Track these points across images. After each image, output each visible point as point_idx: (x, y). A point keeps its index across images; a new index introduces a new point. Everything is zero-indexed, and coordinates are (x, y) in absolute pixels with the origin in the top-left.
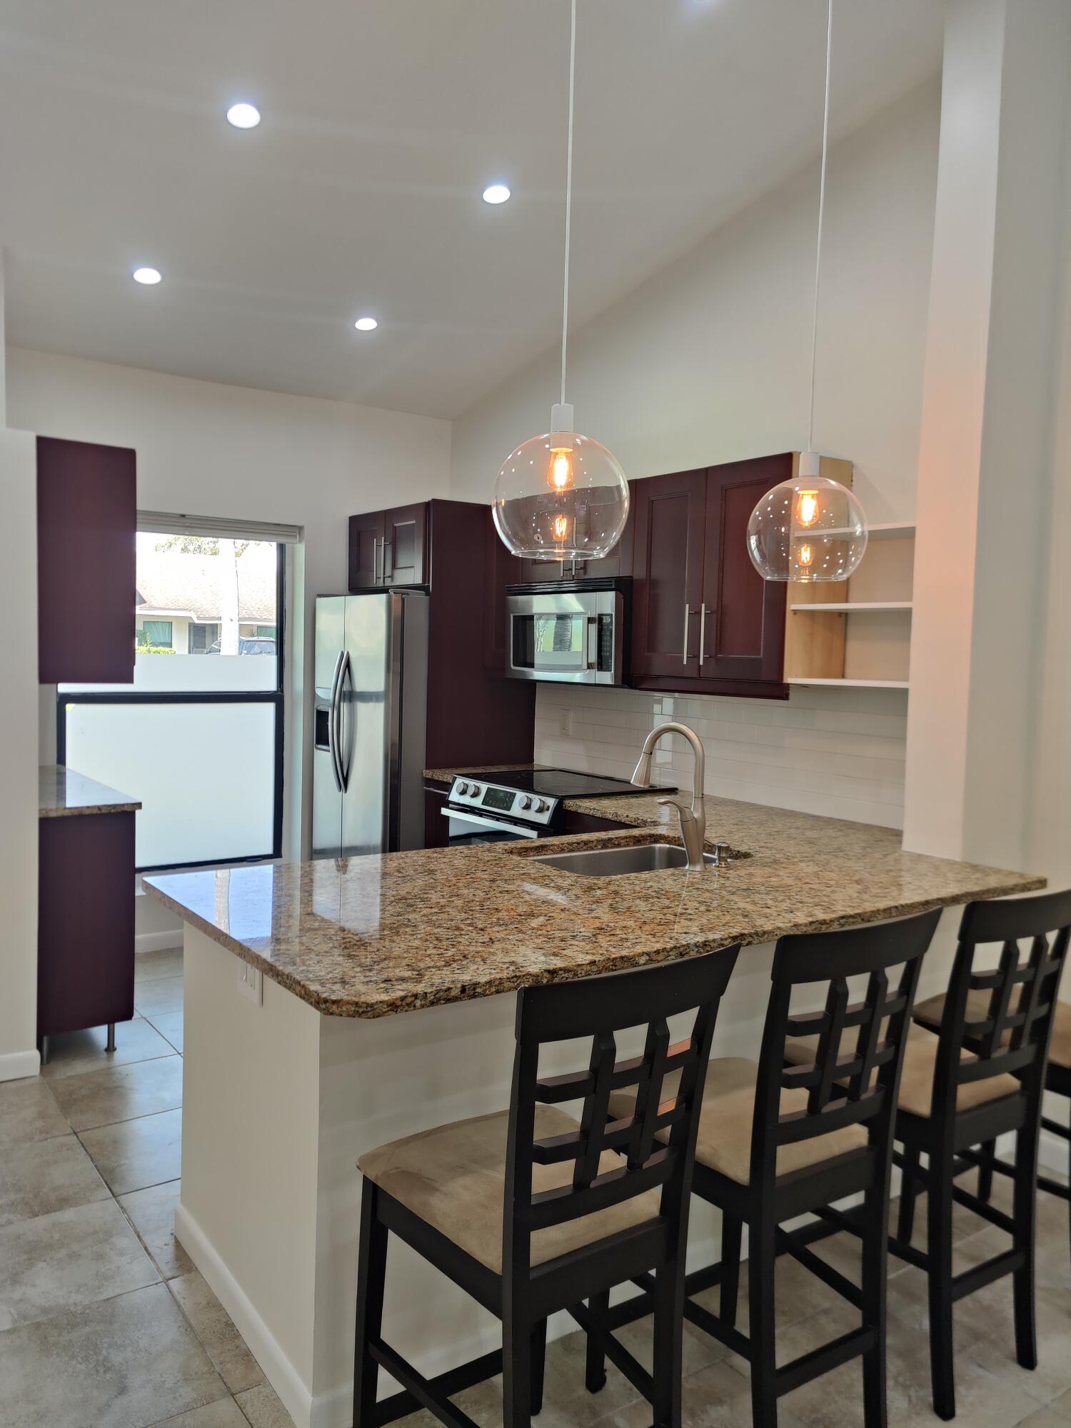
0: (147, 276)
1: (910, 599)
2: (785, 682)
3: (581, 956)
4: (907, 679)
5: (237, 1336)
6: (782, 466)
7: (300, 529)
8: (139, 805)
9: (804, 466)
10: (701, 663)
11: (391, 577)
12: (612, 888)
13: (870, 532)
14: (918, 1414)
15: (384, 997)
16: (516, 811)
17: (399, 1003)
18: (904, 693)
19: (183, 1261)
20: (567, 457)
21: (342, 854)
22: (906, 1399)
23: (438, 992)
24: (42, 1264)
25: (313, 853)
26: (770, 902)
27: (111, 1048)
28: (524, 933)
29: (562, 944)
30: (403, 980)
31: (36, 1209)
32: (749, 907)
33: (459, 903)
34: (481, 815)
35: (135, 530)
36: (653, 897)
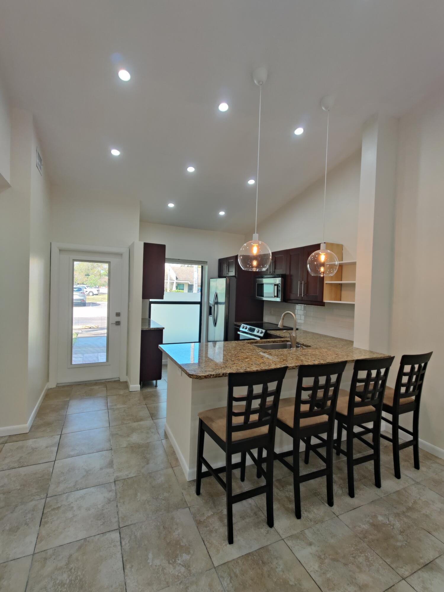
0: (171, 205)
1: (355, 281)
2: (324, 301)
3: (255, 368)
4: (354, 301)
5: (175, 454)
6: (317, 247)
7: (207, 262)
8: (164, 328)
9: (322, 246)
10: (302, 296)
11: (228, 274)
12: (270, 353)
13: (339, 263)
14: (344, 495)
15: (204, 375)
16: (255, 333)
17: (207, 376)
18: (353, 305)
19: (166, 436)
20: (257, 247)
21: (215, 342)
22: (342, 491)
23: (217, 374)
24: (135, 433)
25: (208, 341)
26: (310, 358)
27: (156, 386)
28: (243, 362)
29: (251, 365)
30: (209, 371)
31: (135, 421)
32: (304, 359)
33: (230, 354)
34: (247, 334)
36: (279, 355)
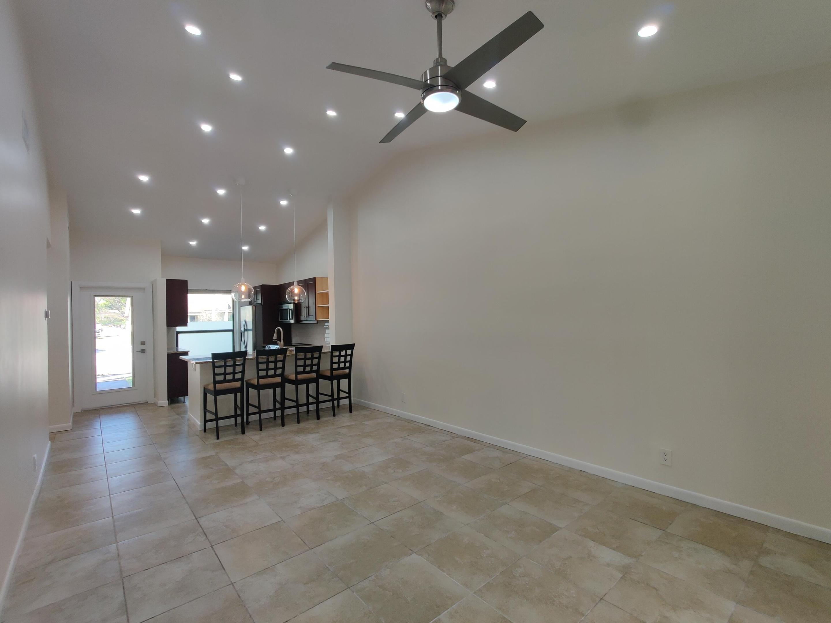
0: (193, 243)
4: (329, 318)
8: (189, 351)
11: (256, 302)
27: (184, 402)
35: (187, 293)
